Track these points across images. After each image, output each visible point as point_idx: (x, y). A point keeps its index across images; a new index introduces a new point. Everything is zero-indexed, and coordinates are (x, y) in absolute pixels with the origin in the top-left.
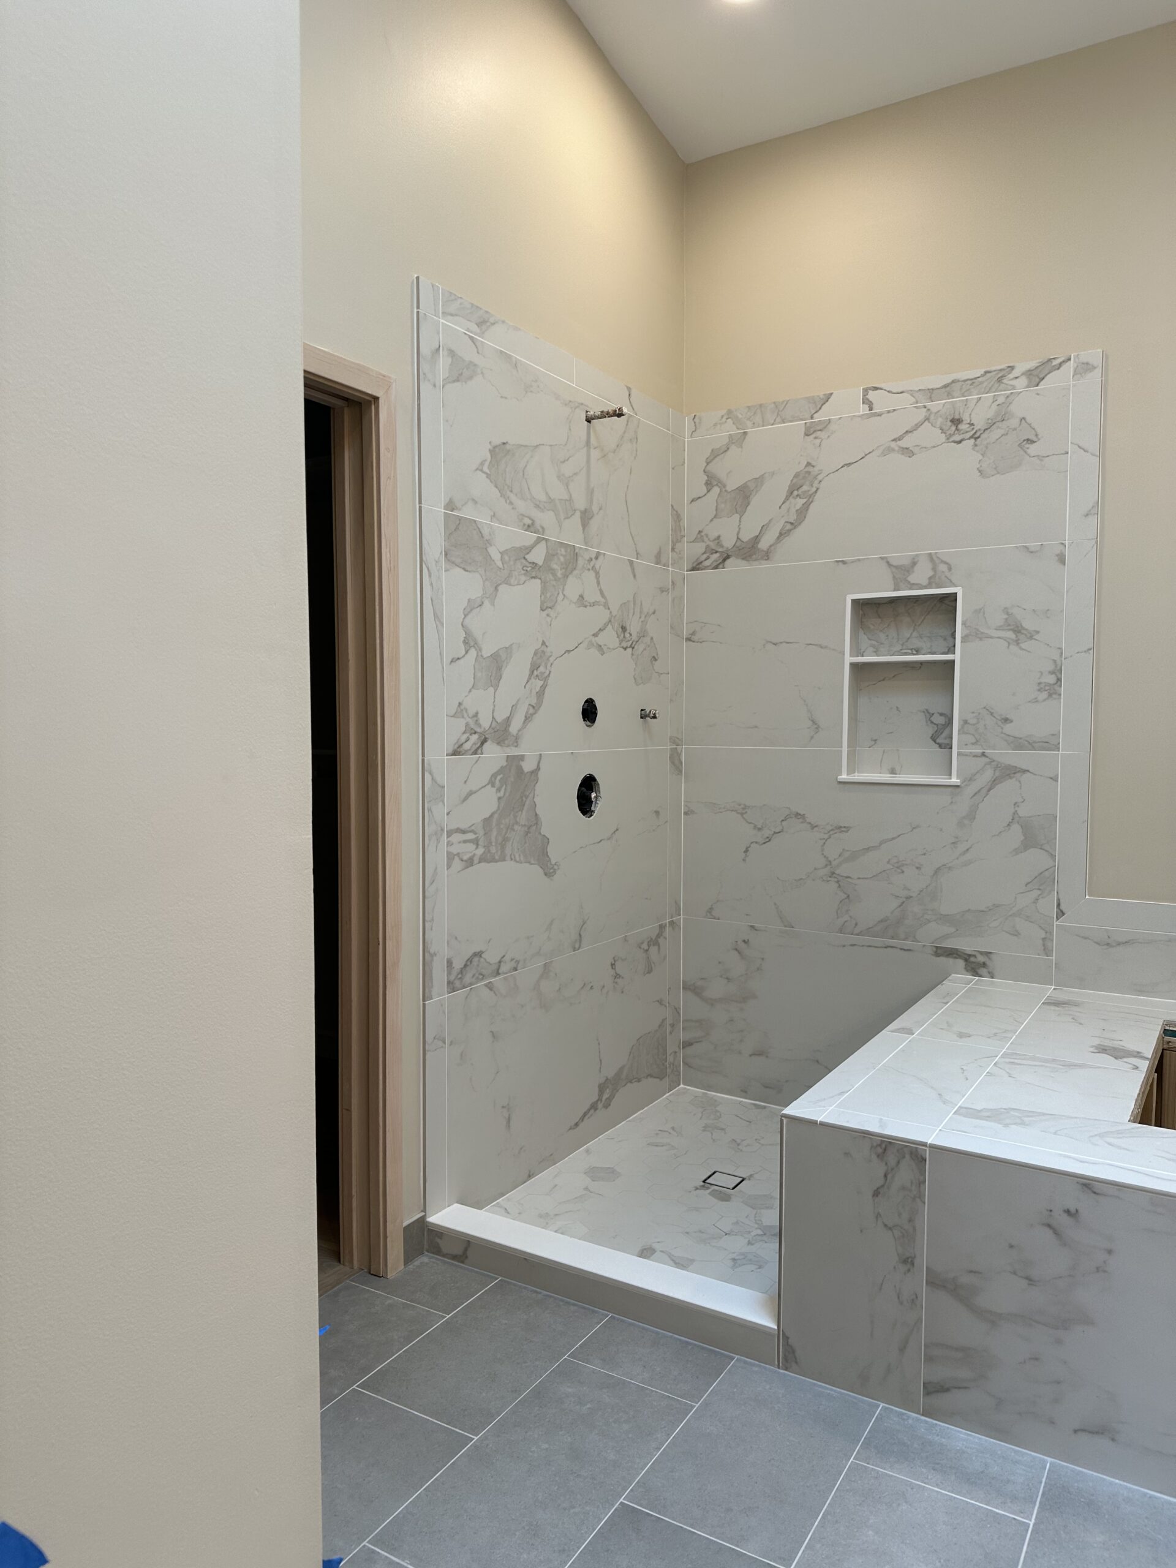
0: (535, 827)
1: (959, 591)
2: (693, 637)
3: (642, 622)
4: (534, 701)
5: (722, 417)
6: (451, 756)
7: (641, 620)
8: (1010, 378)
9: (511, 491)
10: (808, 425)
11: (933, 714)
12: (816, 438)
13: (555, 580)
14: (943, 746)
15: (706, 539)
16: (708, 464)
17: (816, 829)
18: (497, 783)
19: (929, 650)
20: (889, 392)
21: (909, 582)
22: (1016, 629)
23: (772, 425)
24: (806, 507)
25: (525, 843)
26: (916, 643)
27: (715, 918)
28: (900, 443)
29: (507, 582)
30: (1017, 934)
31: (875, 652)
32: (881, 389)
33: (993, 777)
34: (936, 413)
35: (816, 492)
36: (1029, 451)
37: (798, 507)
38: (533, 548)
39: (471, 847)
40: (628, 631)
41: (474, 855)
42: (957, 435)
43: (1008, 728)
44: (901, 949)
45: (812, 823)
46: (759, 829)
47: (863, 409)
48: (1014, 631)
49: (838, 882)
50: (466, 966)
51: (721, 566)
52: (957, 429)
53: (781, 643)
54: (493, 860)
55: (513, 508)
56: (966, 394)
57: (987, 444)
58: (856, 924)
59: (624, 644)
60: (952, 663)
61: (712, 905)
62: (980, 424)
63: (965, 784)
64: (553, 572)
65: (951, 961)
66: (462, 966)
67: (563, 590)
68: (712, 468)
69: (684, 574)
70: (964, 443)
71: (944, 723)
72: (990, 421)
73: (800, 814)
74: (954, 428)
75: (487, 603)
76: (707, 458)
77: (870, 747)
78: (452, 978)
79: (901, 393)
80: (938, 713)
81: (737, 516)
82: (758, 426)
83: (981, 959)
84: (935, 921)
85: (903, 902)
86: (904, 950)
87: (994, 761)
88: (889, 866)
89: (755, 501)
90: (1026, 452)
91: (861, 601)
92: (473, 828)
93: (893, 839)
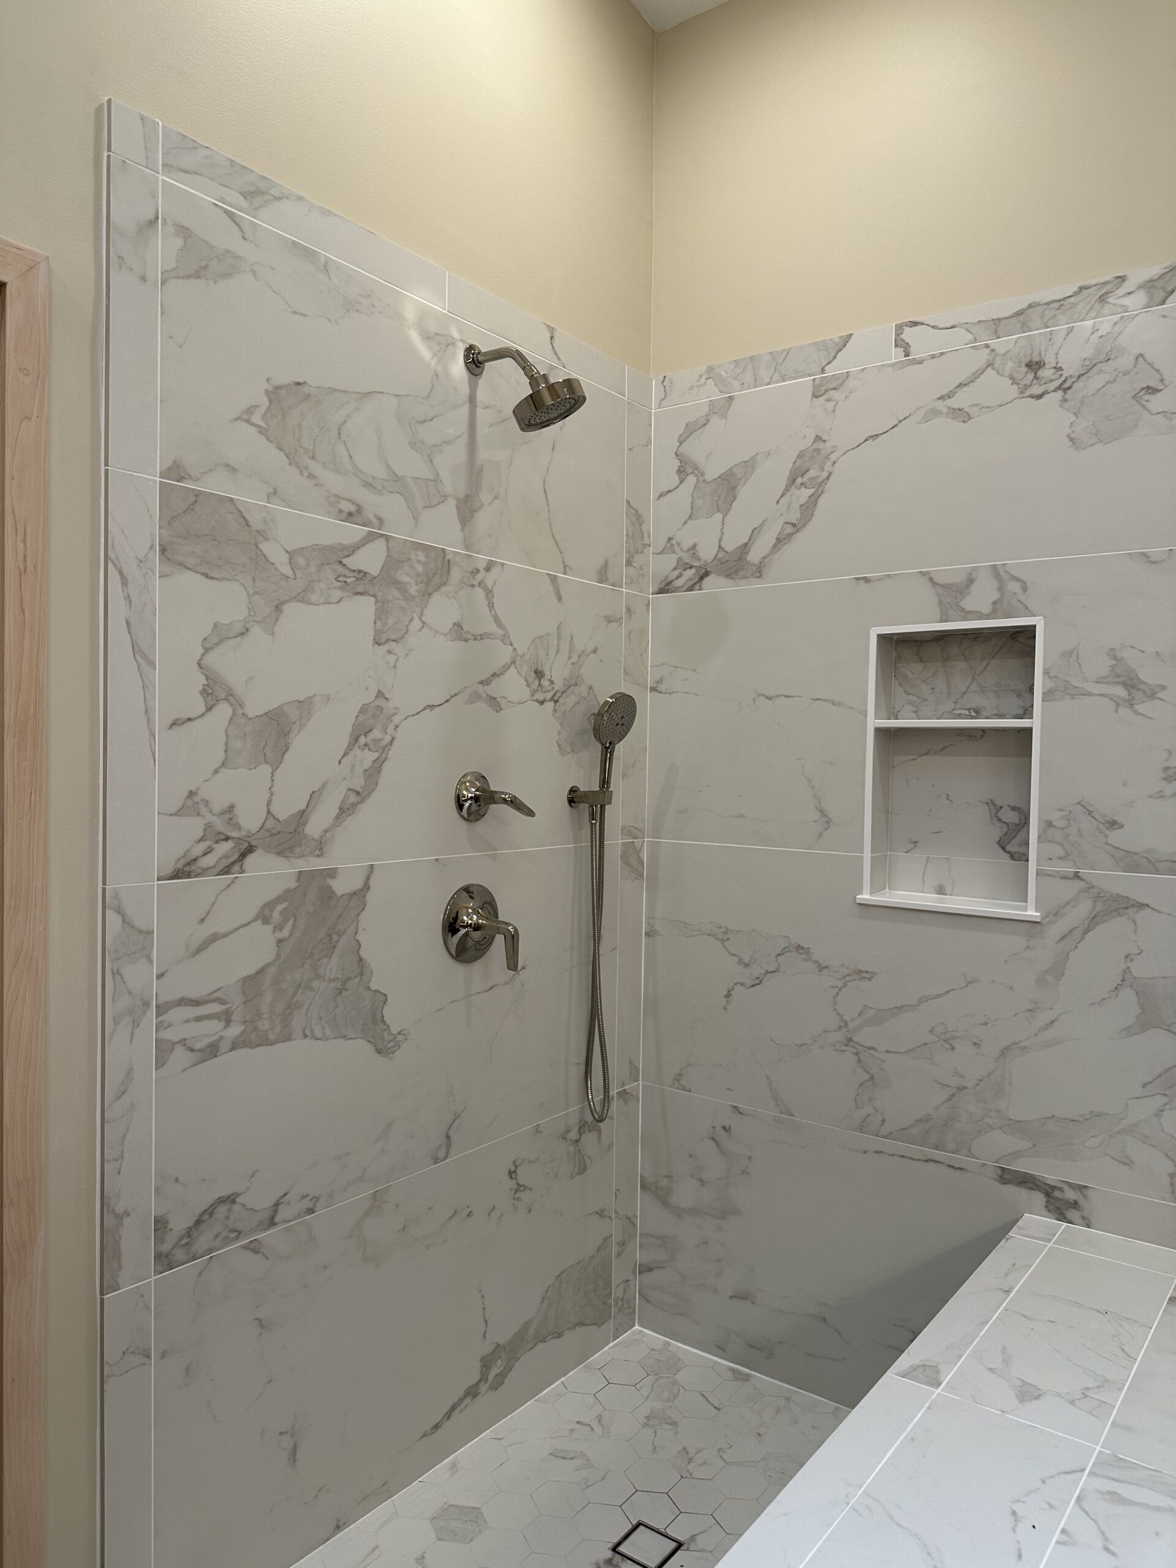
0: (357, 979)
1: (1038, 622)
2: (659, 686)
3: (573, 664)
4: (358, 783)
5: (701, 376)
6: (169, 879)
7: (572, 660)
8: (1120, 295)
9: (313, 458)
10: (817, 382)
11: (1001, 807)
12: (828, 400)
13: (405, 599)
14: (1016, 856)
15: (677, 549)
16: (681, 443)
17: (825, 971)
18: (276, 915)
19: (996, 712)
20: (933, 327)
21: (964, 609)
22: (1129, 682)
23: (768, 384)
24: (814, 500)
25: (337, 1006)
26: (977, 700)
27: (684, 1089)
28: (948, 402)
29: (302, 597)
30: (1128, 1162)
31: (915, 712)
32: (923, 324)
33: (1091, 913)
34: (1004, 355)
35: (828, 478)
36: (1149, 405)
37: (803, 500)
38: (358, 548)
39: (215, 1026)
40: (547, 677)
41: (221, 1038)
42: (1036, 386)
43: (1116, 837)
44: (949, 1166)
45: (820, 962)
46: (747, 965)
47: (896, 355)
48: (1125, 685)
49: (857, 1054)
50: (198, 1223)
51: (697, 587)
52: (1036, 377)
53: (778, 696)
54: (265, 1042)
55: (316, 485)
56: (1050, 323)
57: (1084, 397)
58: (883, 1121)
59: (540, 696)
60: (1029, 731)
61: (681, 1070)
62: (1071, 368)
63: (1048, 919)
64: (402, 588)
65: (1023, 1193)
66: (191, 1224)
67: (422, 614)
68: (687, 449)
69: (648, 598)
70: (1047, 396)
71: (1017, 821)
72: (1087, 363)
73: (803, 948)
74: (1031, 376)
75: (257, 631)
76: (680, 436)
77: (907, 852)
78: (166, 1247)
79: (951, 328)
80: (1009, 806)
81: (719, 516)
82: (749, 388)
83: (1070, 1195)
84: (1001, 1128)
85: (953, 1095)
86: (954, 1168)
87: (1094, 887)
88: (935, 1039)
89: (744, 493)
90: (1144, 407)
91: (895, 638)
92: (219, 994)
93: (940, 996)
